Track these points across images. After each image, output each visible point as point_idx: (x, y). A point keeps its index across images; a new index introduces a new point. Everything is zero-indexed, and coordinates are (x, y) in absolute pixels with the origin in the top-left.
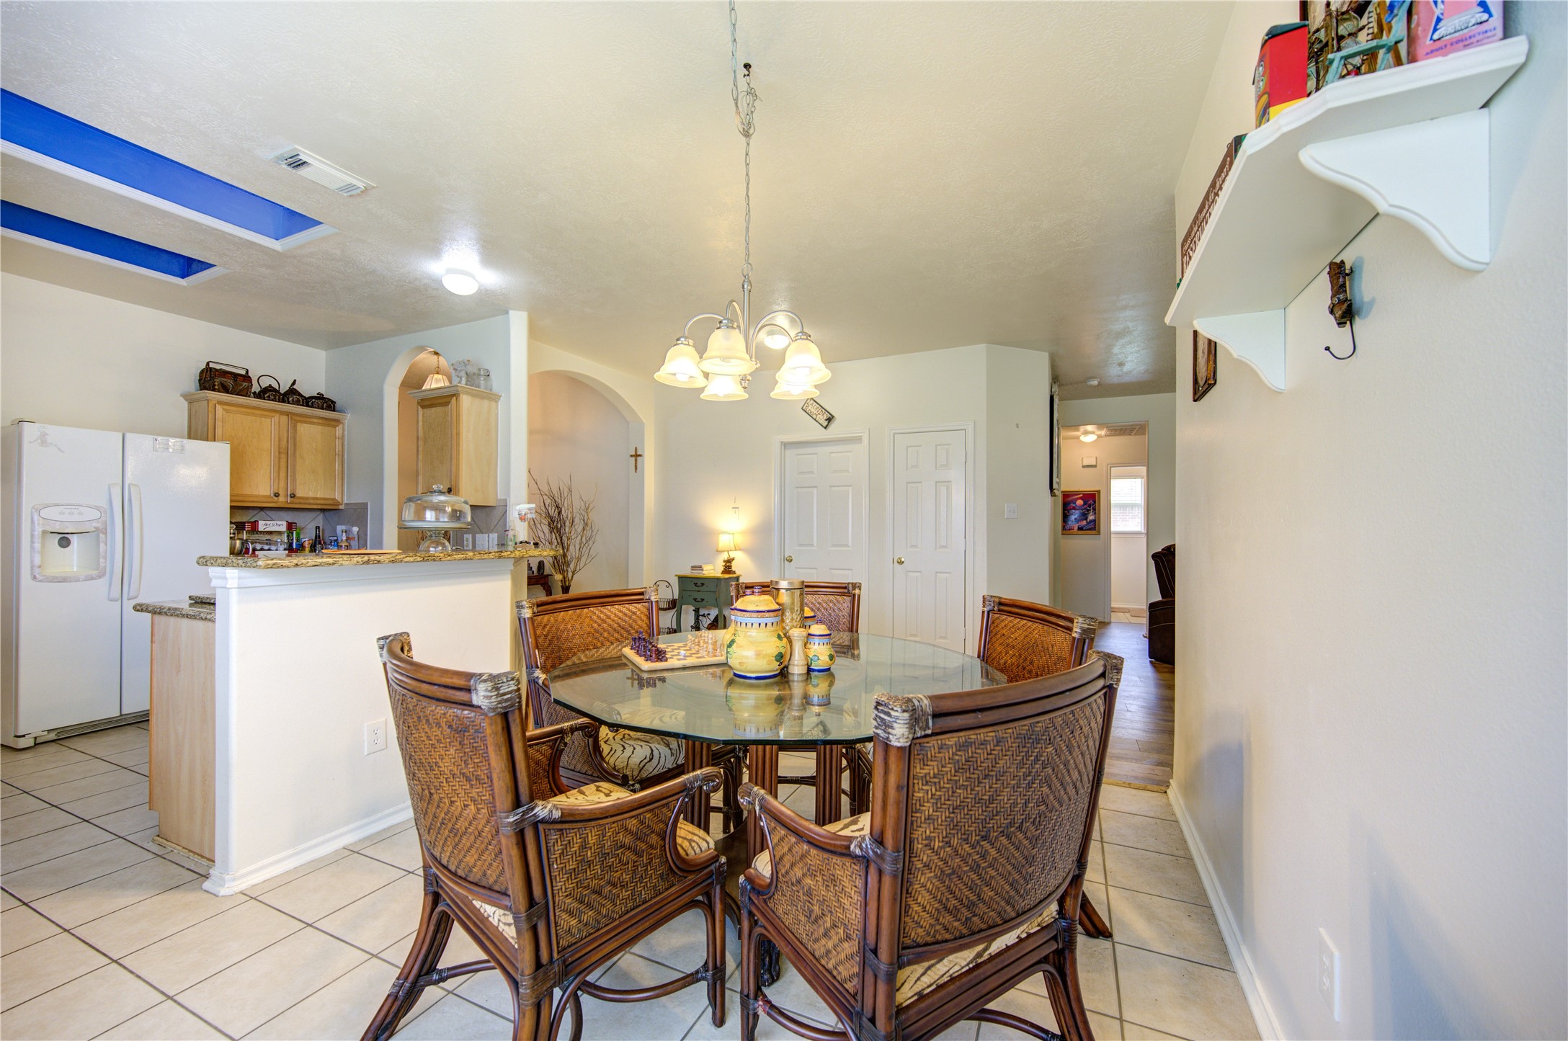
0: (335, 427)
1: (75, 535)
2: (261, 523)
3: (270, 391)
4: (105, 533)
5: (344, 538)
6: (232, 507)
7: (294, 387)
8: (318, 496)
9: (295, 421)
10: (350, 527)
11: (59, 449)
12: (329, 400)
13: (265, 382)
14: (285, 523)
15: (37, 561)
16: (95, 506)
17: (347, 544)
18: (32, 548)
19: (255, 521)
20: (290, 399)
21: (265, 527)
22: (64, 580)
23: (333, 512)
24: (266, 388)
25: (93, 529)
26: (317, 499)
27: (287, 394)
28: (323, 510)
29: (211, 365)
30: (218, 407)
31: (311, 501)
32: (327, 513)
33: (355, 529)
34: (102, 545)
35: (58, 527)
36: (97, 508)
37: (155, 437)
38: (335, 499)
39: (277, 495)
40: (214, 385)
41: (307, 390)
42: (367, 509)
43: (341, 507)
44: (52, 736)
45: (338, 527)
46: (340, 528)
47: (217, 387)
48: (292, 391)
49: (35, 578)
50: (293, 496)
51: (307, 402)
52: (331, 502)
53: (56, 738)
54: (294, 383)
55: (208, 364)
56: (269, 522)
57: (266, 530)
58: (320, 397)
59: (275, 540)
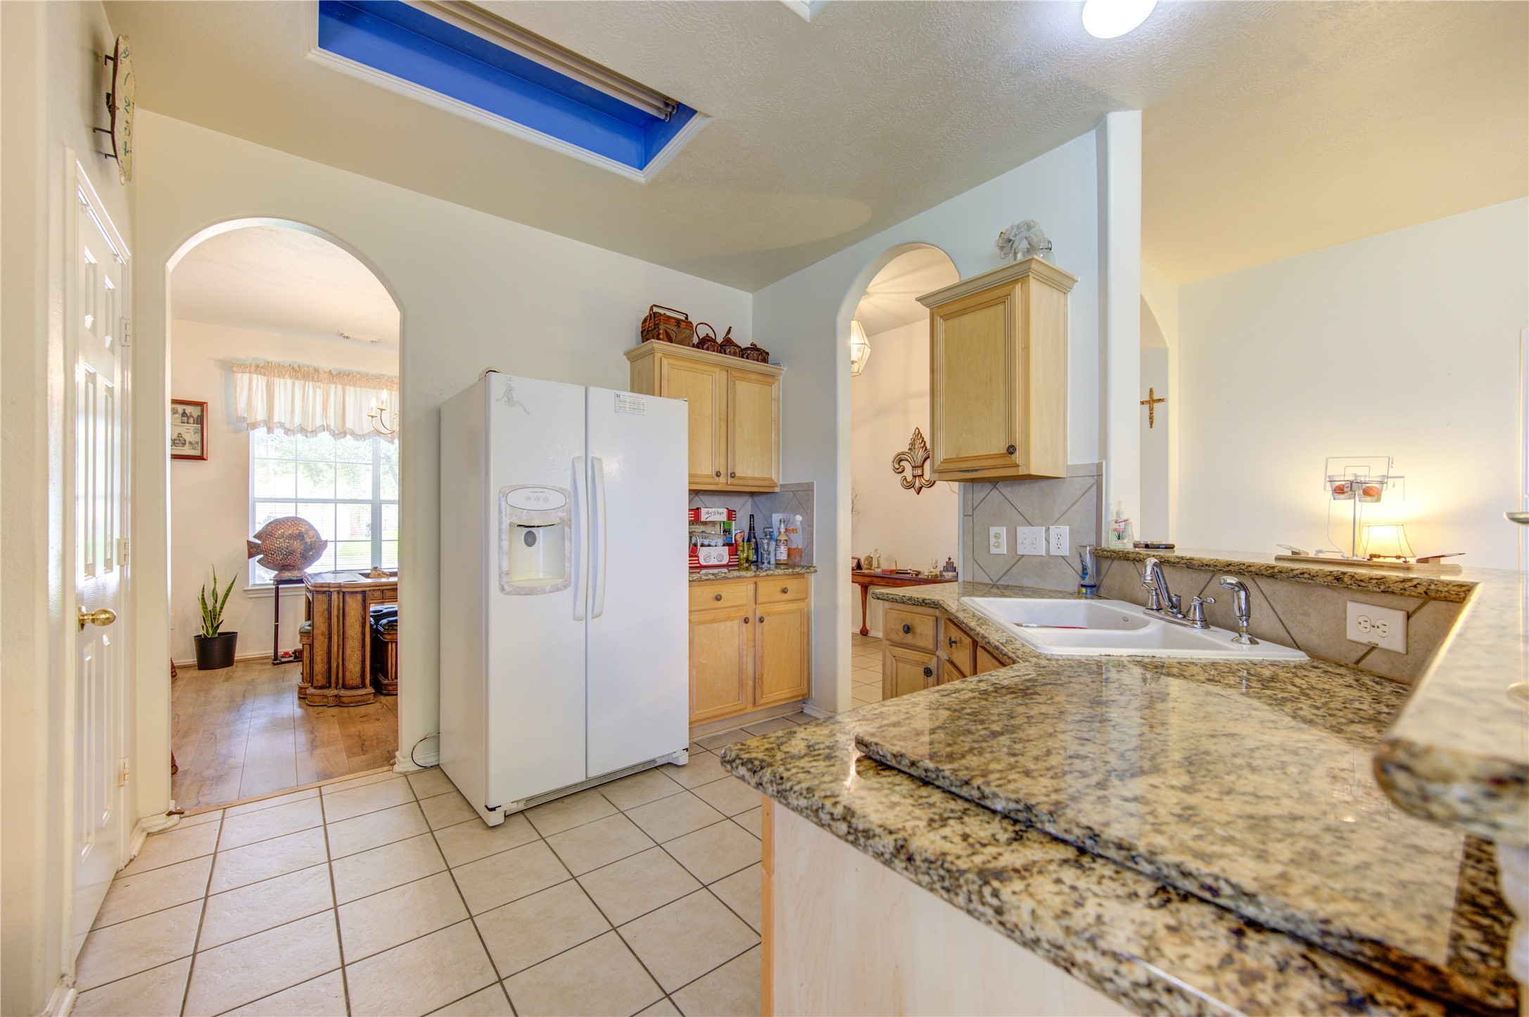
0: (771, 384)
1: (540, 528)
2: (704, 511)
3: (709, 341)
4: (570, 527)
5: (783, 530)
6: (691, 491)
7: (730, 336)
8: (756, 475)
9: (734, 377)
10: (792, 516)
11: (525, 409)
12: (764, 351)
13: (703, 332)
14: (725, 511)
15: (505, 568)
16: (561, 489)
17: (786, 538)
18: (500, 547)
19: (698, 509)
20: (728, 351)
21: (707, 516)
22: (529, 592)
23: (763, 497)
24: (704, 338)
25: (559, 521)
26: (754, 479)
27: (722, 346)
28: (752, 494)
29: (655, 310)
30: (665, 361)
31: (750, 483)
32: (756, 499)
33: (799, 518)
34: (567, 543)
35: (524, 518)
36: (561, 491)
37: (618, 392)
38: (771, 479)
39: (718, 474)
40: (659, 334)
41: (743, 340)
42: (813, 490)
43: (777, 490)
44: (521, 806)
45: (774, 515)
46: (776, 517)
47: (661, 336)
48: (728, 342)
49: (503, 589)
50: (733, 475)
51: (743, 353)
52: (767, 483)
53: (525, 808)
54: (729, 331)
55: (651, 309)
56: (710, 510)
57: (708, 520)
58: (754, 348)
59: (709, 532)
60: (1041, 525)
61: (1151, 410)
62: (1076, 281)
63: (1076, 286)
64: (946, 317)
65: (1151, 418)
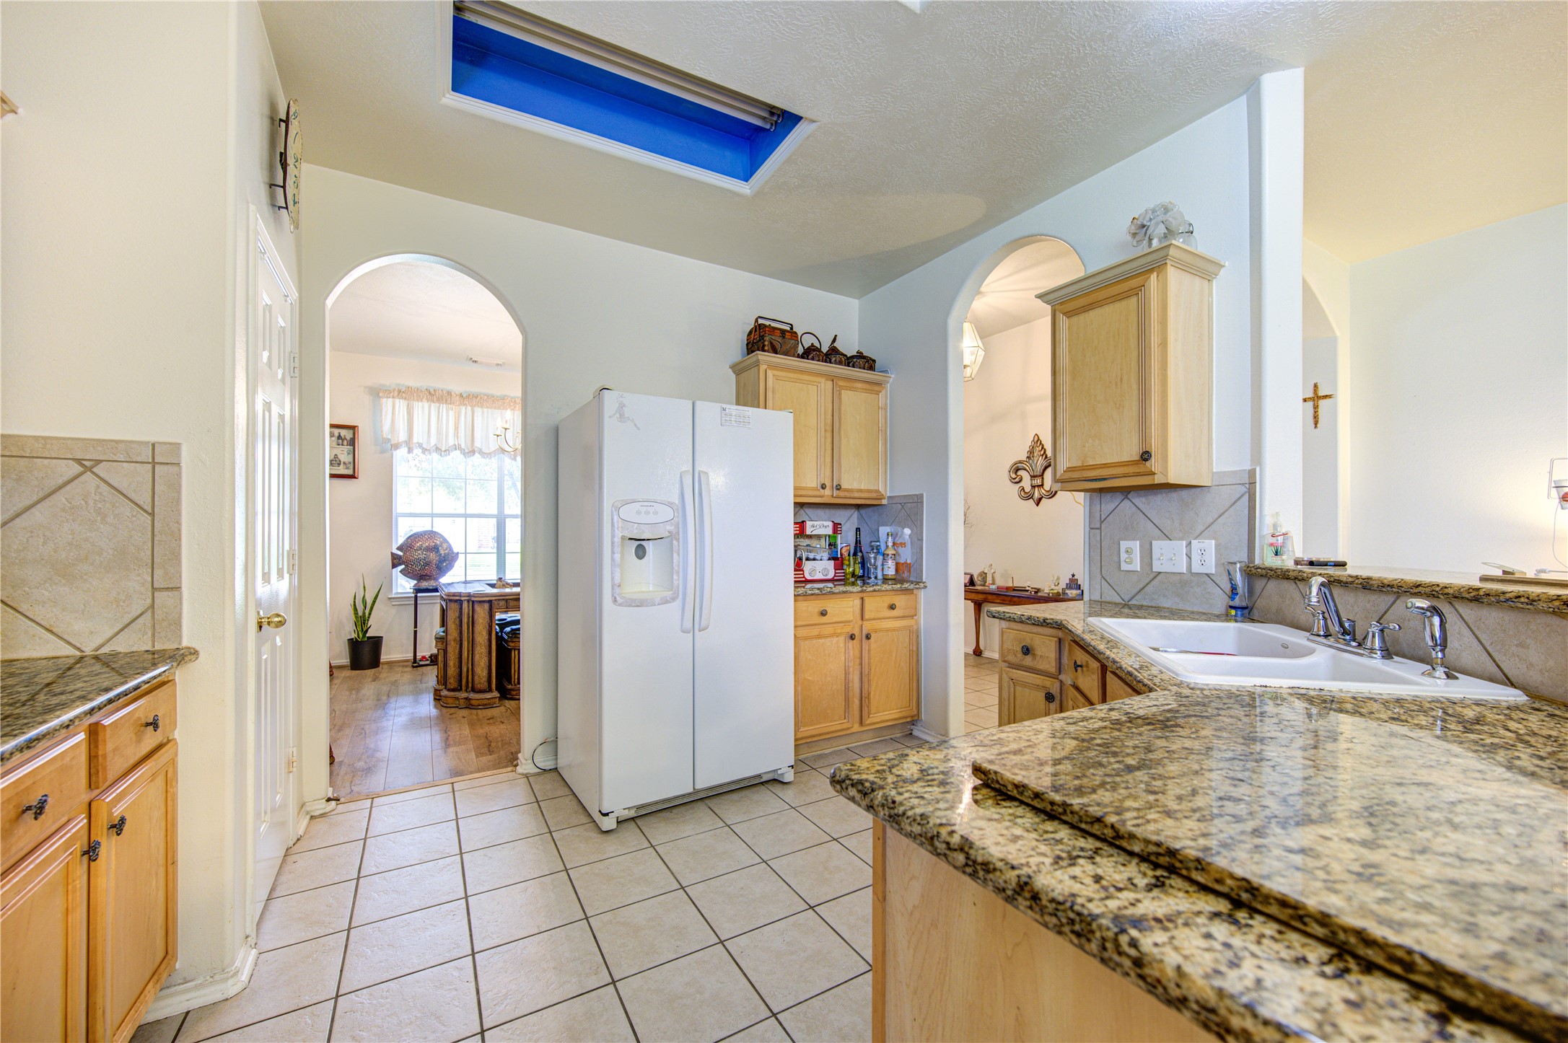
0: (877, 393)
1: (650, 542)
2: (809, 524)
3: (814, 350)
4: (678, 540)
5: (890, 544)
6: (796, 504)
7: (835, 345)
8: (863, 487)
9: (840, 386)
10: (900, 529)
11: (635, 425)
12: (871, 359)
13: (808, 341)
14: (831, 524)
15: (617, 580)
16: (669, 502)
17: (894, 552)
18: (613, 559)
19: (803, 522)
20: (833, 360)
21: (812, 529)
22: (641, 604)
23: (871, 509)
24: (808, 348)
25: (667, 534)
26: (860, 491)
27: (827, 355)
28: (858, 507)
29: (760, 321)
30: (770, 373)
31: (857, 495)
32: (863, 511)
33: (907, 531)
34: (675, 555)
35: (635, 531)
36: (670, 505)
37: (724, 406)
38: (877, 491)
39: (823, 487)
40: (764, 346)
41: (849, 346)
42: (922, 502)
43: (884, 502)
44: (632, 813)
45: (880, 528)
46: (884, 530)
47: (766, 348)
48: (834, 350)
49: (615, 600)
50: (839, 488)
51: (849, 361)
52: (874, 495)
53: (635, 815)
54: (834, 340)
55: (757, 320)
56: (815, 523)
57: (813, 533)
58: (860, 356)
59: (814, 545)
60: (1181, 539)
61: (1316, 408)
62: (1224, 266)
63: (1222, 271)
64: (1069, 314)
65: (1316, 418)
